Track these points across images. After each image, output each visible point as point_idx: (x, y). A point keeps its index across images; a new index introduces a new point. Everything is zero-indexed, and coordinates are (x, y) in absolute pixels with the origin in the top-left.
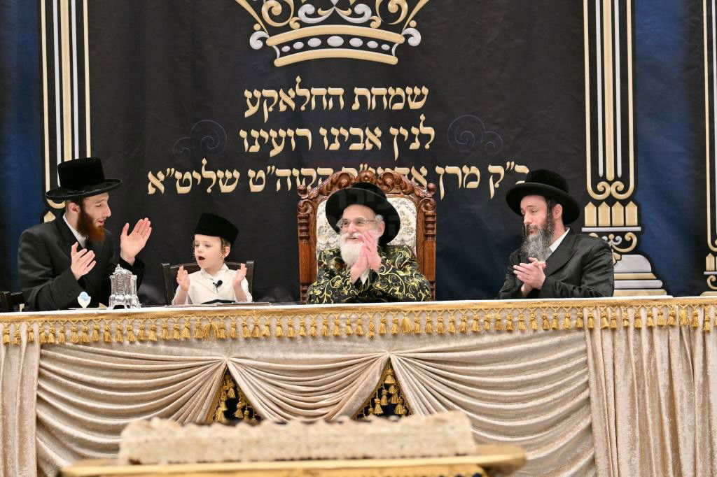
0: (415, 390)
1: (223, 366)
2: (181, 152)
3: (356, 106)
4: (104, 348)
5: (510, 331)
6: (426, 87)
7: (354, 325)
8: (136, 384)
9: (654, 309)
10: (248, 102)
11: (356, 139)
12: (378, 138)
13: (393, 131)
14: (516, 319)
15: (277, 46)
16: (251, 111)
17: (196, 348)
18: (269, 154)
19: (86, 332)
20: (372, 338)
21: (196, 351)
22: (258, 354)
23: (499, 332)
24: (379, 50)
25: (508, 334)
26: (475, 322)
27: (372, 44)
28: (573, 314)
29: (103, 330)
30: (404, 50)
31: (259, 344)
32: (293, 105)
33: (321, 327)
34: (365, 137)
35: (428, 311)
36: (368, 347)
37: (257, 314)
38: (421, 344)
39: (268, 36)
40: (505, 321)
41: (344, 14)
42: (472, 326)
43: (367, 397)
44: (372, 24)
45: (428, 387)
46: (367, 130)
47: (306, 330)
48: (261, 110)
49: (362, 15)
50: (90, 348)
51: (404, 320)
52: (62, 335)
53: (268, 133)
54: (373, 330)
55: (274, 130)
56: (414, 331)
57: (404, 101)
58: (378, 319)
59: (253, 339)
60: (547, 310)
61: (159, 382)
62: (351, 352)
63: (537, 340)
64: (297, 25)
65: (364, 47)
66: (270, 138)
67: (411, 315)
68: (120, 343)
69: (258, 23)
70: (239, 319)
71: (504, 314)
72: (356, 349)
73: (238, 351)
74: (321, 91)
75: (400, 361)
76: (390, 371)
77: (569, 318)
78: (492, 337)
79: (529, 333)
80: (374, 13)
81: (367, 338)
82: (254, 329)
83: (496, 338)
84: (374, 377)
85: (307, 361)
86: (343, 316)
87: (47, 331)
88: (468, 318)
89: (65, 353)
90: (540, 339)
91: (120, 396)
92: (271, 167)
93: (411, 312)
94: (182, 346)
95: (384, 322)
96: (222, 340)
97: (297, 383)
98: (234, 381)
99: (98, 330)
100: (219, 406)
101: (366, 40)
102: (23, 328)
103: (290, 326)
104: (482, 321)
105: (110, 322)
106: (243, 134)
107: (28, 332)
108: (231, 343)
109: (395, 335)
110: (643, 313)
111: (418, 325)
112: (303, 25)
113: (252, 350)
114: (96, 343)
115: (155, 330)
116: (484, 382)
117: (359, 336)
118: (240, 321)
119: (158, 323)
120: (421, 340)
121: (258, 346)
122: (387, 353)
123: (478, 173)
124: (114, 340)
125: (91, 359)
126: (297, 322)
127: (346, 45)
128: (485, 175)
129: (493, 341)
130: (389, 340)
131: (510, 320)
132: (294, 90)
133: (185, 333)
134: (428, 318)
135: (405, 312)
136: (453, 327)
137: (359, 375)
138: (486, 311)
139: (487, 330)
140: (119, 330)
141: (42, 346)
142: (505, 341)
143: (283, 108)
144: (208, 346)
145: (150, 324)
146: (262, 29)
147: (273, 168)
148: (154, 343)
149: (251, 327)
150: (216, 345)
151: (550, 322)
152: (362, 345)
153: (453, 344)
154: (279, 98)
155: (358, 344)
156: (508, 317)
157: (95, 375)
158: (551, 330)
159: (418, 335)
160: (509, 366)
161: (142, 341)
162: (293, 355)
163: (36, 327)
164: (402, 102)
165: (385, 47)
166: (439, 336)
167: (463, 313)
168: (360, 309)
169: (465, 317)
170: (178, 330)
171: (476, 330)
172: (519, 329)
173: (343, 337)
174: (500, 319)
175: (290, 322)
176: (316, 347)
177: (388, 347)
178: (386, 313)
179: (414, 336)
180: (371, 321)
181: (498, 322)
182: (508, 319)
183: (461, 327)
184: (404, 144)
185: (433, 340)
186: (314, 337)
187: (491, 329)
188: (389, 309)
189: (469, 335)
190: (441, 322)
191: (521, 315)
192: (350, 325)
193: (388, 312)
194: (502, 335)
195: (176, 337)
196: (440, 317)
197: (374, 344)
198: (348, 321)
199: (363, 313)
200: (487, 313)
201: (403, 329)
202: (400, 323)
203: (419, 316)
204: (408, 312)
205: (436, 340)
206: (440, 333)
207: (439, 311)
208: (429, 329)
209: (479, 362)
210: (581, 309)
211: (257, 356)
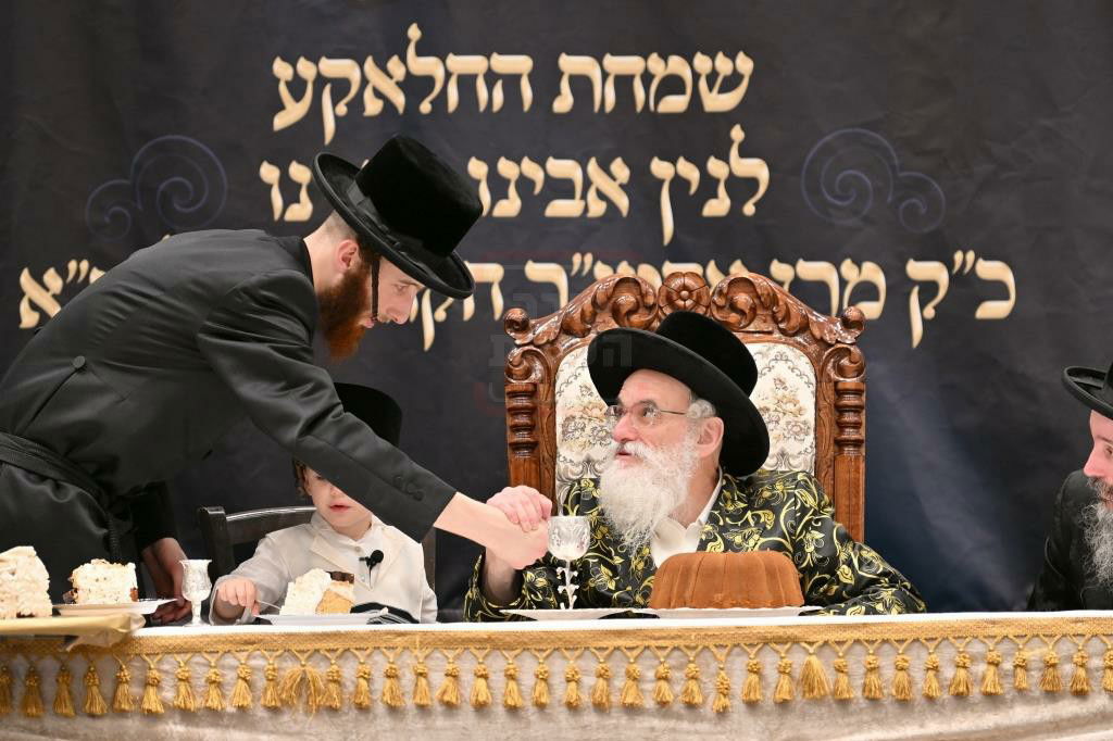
2: (107, 220)
3: (564, 103)
5: (1081, 694)
6: (747, 54)
7: (677, 676)
10: (283, 90)
11: (563, 188)
12: (622, 186)
13: (661, 169)
14: (1096, 662)
16: (291, 113)
17: (265, 731)
20: (722, 713)
21: (265, 738)
23: (1052, 695)
25: (1076, 701)
26: (992, 668)
31: (429, 722)
32: (399, 100)
33: (590, 681)
34: (587, 183)
35: (871, 642)
36: (712, 734)
37: (423, 645)
38: (849, 725)
40: (1068, 668)
42: (984, 678)
46: (593, 166)
47: (551, 690)
48: (316, 110)
51: (808, 664)
54: (725, 692)
56: (834, 693)
57: (689, 90)
58: (739, 664)
59: (415, 710)
67: (827, 651)
70: (378, 658)
71: (1066, 647)
72: (683, 738)
73: (376, 739)
74: (473, 64)
78: (1034, 708)
81: (710, 712)
82: (418, 684)
83: (1045, 712)
88: (973, 659)
93: (826, 643)
94: (227, 727)
95: (756, 671)
103: (511, 677)
104: (1008, 666)
106: (269, 173)
108: (357, 720)
109: (783, 705)
111: (843, 679)
113: (411, 738)
115: (157, 685)
117: (691, 705)
118: (380, 664)
119: (166, 667)
120: (852, 714)
121: (427, 729)
123: (880, 280)
126: (527, 667)
128: (900, 286)
129: (1036, 718)
130: (769, 714)
131: (1082, 666)
132: (403, 60)
133: (237, 695)
134: (871, 658)
135: (811, 644)
136: (935, 685)
138: (1020, 642)
139: (1020, 691)
142: (1069, 720)
143: (373, 107)
144: (296, 728)
148: (155, 718)
150: (315, 724)
152: (699, 727)
153: (933, 727)
154: (364, 82)
155: (685, 725)
156: (1077, 658)
159: (844, 703)
164: (682, 91)
166: (896, 705)
167: (960, 645)
168: (693, 637)
169: (964, 657)
170: (219, 685)
171: (993, 691)
172: (1106, 690)
173: (648, 710)
174: (1056, 661)
175: (511, 666)
176: (576, 731)
177: (767, 733)
178: (760, 646)
179: (834, 706)
180: (722, 669)
181: (1051, 669)
182: (1076, 663)
183: (955, 682)
184: (688, 201)
185: (883, 715)
186: (573, 707)
187: (1033, 689)
188: (769, 636)
189: (977, 704)
190: (902, 669)
191: (1108, 653)
192: (666, 679)
193: (766, 644)
194: (1060, 704)
195: (214, 703)
196: (899, 657)
197: (728, 725)
198: (661, 669)
199: (700, 647)
200: (1021, 647)
201: (807, 689)
202: (798, 673)
203: (846, 653)
204: (817, 644)
205: (890, 715)
206: (899, 697)
207: (897, 641)
208: (873, 688)
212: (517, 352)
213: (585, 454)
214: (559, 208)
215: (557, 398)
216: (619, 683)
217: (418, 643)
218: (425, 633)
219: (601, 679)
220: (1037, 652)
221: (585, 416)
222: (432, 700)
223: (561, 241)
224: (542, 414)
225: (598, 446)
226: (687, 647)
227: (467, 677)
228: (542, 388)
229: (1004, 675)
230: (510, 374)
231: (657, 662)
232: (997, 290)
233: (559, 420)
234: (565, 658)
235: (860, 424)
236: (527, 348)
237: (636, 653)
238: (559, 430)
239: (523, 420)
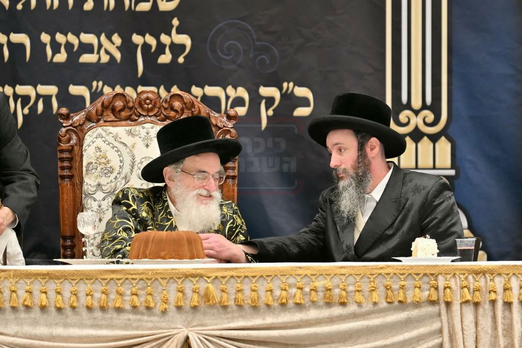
3: (89, 5)
5: (343, 304)
7: (141, 293)
11: (87, 48)
12: (118, 47)
13: (137, 39)
14: (351, 288)
20: (164, 312)
23: (329, 304)
25: (341, 308)
26: (299, 291)
28: (424, 283)
31: (17, 315)
32: (6, 3)
33: (98, 295)
34: (100, 46)
35: (239, 277)
36: (159, 322)
37: (15, 276)
38: (227, 318)
40: (337, 291)
42: (295, 296)
46: (103, 37)
51: (208, 288)
54: (166, 301)
56: (220, 302)
58: (173, 287)
60: (391, 278)
62: (137, 328)
63: (377, 315)
67: (217, 281)
71: (336, 280)
72: (144, 324)
75: (199, 339)
77: (420, 288)
78: (320, 311)
79: (368, 307)
81: (158, 311)
82: (12, 296)
83: (325, 313)
88: (290, 286)
90: (382, 314)
93: (216, 277)
95: (181, 291)
103: (59, 293)
104: (307, 289)
109: (195, 308)
110: (515, 283)
111: (225, 295)
113: (8, 323)
117: (148, 308)
120: (229, 313)
121: (16, 318)
122: (185, 329)
123: (246, 96)
126: (66, 288)
128: (256, 100)
129: (321, 316)
130: (187, 312)
131: (344, 290)
134: (239, 285)
135: (209, 277)
136: (271, 299)
138: (313, 278)
139: (313, 302)
142: (337, 317)
151: (396, 293)
152: (152, 319)
153: (269, 320)
155: (145, 318)
156: (341, 286)
158: (396, 303)
159: (225, 307)
162: (61, 331)
166: (251, 309)
167: (284, 279)
168: (150, 274)
169: (285, 285)
171: (299, 302)
172: (356, 302)
173: (127, 310)
174: (331, 288)
175: (58, 288)
176: (91, 320)
177: (186, 322)
178: (183, 278)
179: (220, 309)
180: (164, 290)
181: (328, 291)
182: (341, 289)
183: (280, 297)
184: (150, 56)
185: (244, 314)
186: (89, 309)
187: (320, 301)
188: (188, 273)
189: (291, 309)
190: (254, 291)
191: (358, 283)
192: (136, 295)
193: (186, 277)
194: (333, 309)
196: (253, 285)
197: (167, 318)
198: (134, 290)
199: (153, 279)
200: (314, 280)
201: (206, 300)
202: (202, 293)
203: (226, 283)
204: (211, 279)
205: (248, 314)
206: (253, 305)
207: (252, 277)
208: (240, 300)
209: (302, 343)
210: (435, 276)
211: (16, 330)
212: (64, 130)
213: (97, 181)
214: (86, 58)
215: (84, 153)
216: (113, 296)
217: (12, 275)
218: (15, 270)
219: (103, 295)
220: (322, 283)
221: (97, 162)
222: (19, 304)
223: (86, 75)
224: (76, 161)
225: (104, 177)
226: (147, 279)
227: (36, 293)
228: (75, 148)
230: (60, 141)
231: (132, 286)
232: (304, 102)
233: (85, 164)
234: (86, 284)
235: (235, 168)
236: (69, 128)
237: (121, 281)
238: (84, 169)
239: (66, 164)
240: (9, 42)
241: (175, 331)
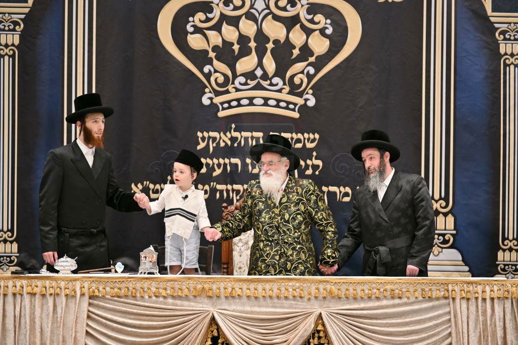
0: (337, 335)
1: (211, 315)
2: (154, 171)
4: (131, 300)
5: (400, 298)
6: (318, 134)
7: (298, 290)
8: (153, 325)
9: (495, 286)
10: (200, 139)
14: (404, 290)
15: (220, 103)
16: (202, 145)
17: (193, 302)
18: (212, 175)
19: (120, 289)
20: (309, 299)
21: (192, 304)
22: (233, 307)
23: (393, 298)
24: (287, 108)
25: (399, 300)
26: (378, 291)
27: (283, 104)
28: (441, 288)
29: (131, 288)
30: (304, 109)
32: (229, 143)
33: (275, 290)
35: (347, 283)
36: (306, 305)
37: (234, 281)
38: (341, 304)
39: (214, 97)
40: (397, 291)
41: (265, 84)
42: (376, 293)
43: (305, 338)
44: (283, 91)
45: (346, 333)
47: (266, 292)
48: (208, 145)
49: (277, 85)
50: (122, 300)
51: (331, 288)
52: (104, 290)
53: (212, 160)
54: (310, 294)
55: (216, 158)
56: (337, 295)
57: (303, 142)
58: (313, 287)
59: (231, 297)
60: (425, 285)
61: (167, 324)
62: (295, 308)
63: (417, 304)
64: (234, 90)
65: (277, 106)
66: (213, 164)
67: (335, 285)
68: (142, 297)
69: (208, 87)
70: (222, 284)
71: (397, 286)
72: (299, 306)
73: (221, 305)
74: (248, 134)
75: (328, 315)
76: (320, 321)
77: (439, 290)
78: (388, 301)
79: (412, 299)
80: (284, 84)
81: (305, 299)
82: (232, 291)
83: (391, 302)
84: (310, 325)
85: (266, 313)
86: (290, 284)
87: (94, 288)
88: (373, 288)
89: (105, 303)
90: (420, 303)
91: (142, 333)
92: (213, 183)
93: (336, 283)
94: (183, 300)
95: (317, 289)
96: (210, 297)
97: (259, 327)
98: (217, 325)
99: (128, 288)
100: (207, 341)
101: (278, 101)
102: (78, 285)
103: (256, 289)
104: (382, 290)
105: (136, 283)
107: (81, 288)
108: (216, 300)
109: (324, 298)
110: (488, 289)
111: (340, 292)
112: (237, 90)
113: (230, 305)
114: (126, 296)
115: (166, 289)
116: (383, 331)
117: (301, 297)
119: (168, 285)
120: (342, 301)
121: (234, 302)
122: (319, 309)
123: (350, 192)
124: (138, 295)
125: (122, 307)
126: (260, 287)
127: (266, 104)
129: (389, 304)
130: (320, 301)
131: (401, 291)
132: (230, 133)
133: (186, 292)
134: (347, 287)
135: (332, 283)
136: (363, 294)
137: (300, 323)
138: (385, 284)
139: (385, 297)
140: (142, 288)
141: (90, 298)
142: (397, 304)
143: (222, 144)
144: (201, 301)
145: (162, 285)
146: (210, 92)
147: (215, 183)
148: (165, 297)
149: (230, 290)
150: (206, 300)
151: (427, 293)
152: (302, 303)
153: (362, 305)
154: (220, 138)
155: (300, 303)
156: (399, 289)
157: (124, 317)
158: (427, 298)
159: (340, 298)
160: (399, 321)
161: (156, 296)
162: (256, 309)
163: (86, 285)
164: (301, 143)
165: (291, 106)
166: (353, 300)
167: (370, 284)
168: (302, 280)
169: (371, 288)
170: (181, 289)
171: (378, 296)
172: (406, 297)
173: (290, 298)
174: (394, 289)
175: (256, 287)
176: (272, 304)
177: (320, 306)
178: (319, 282)
179: (337, 299)
180: (309, 288)
181: (393, 291)
183: (368, 294)
184: (301, 171)
186: (271, 297)
187: (388, 296)
188: (321, 280)
189: (373, 300)
190: (355, 290)
191: (408, 287)
192: (295, 290)
194: (395, 300)
195: (180, 294)
196: (354, 287)
197: (309, 303)
199: (304, 283)
201: (330, 294)
202: (328, 291)
203: (341, 285)
205: (351, 302)
206: (354, 297)
207: (354, 283)
208: (347, 295)
209: (379, 317)
210: (447, 284)
211: (233, 308)
216: (283, 291)
218: (234, 278)
219: (278, 290)
220: (389, 287)
222: (236, 295)
226: (300, 282)
227: (244, 289)
229: (380, 293)
231: (293, 286)
237: (287, 284)
240: (230, 163)
241: (315, 310)
